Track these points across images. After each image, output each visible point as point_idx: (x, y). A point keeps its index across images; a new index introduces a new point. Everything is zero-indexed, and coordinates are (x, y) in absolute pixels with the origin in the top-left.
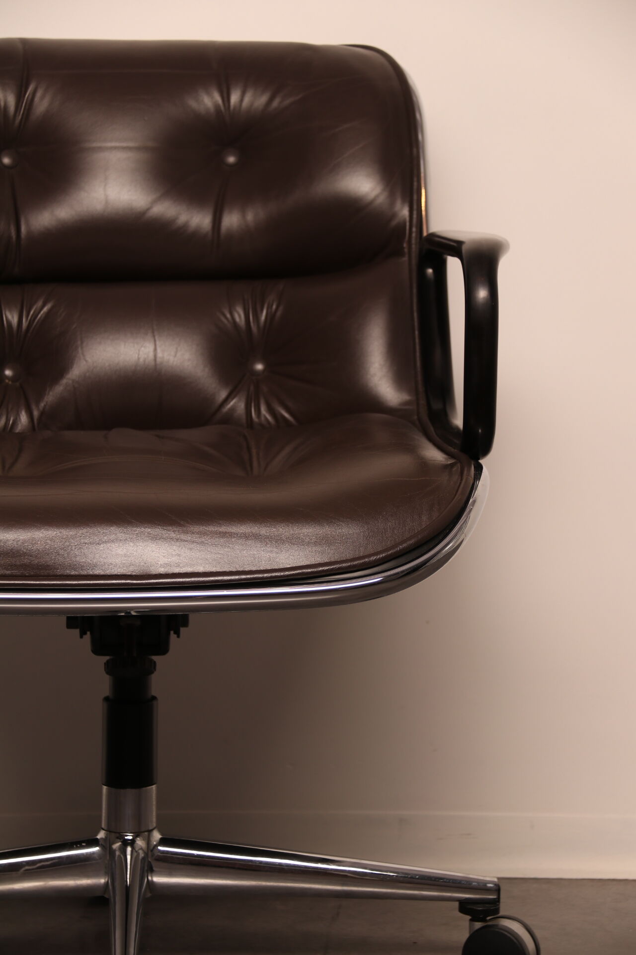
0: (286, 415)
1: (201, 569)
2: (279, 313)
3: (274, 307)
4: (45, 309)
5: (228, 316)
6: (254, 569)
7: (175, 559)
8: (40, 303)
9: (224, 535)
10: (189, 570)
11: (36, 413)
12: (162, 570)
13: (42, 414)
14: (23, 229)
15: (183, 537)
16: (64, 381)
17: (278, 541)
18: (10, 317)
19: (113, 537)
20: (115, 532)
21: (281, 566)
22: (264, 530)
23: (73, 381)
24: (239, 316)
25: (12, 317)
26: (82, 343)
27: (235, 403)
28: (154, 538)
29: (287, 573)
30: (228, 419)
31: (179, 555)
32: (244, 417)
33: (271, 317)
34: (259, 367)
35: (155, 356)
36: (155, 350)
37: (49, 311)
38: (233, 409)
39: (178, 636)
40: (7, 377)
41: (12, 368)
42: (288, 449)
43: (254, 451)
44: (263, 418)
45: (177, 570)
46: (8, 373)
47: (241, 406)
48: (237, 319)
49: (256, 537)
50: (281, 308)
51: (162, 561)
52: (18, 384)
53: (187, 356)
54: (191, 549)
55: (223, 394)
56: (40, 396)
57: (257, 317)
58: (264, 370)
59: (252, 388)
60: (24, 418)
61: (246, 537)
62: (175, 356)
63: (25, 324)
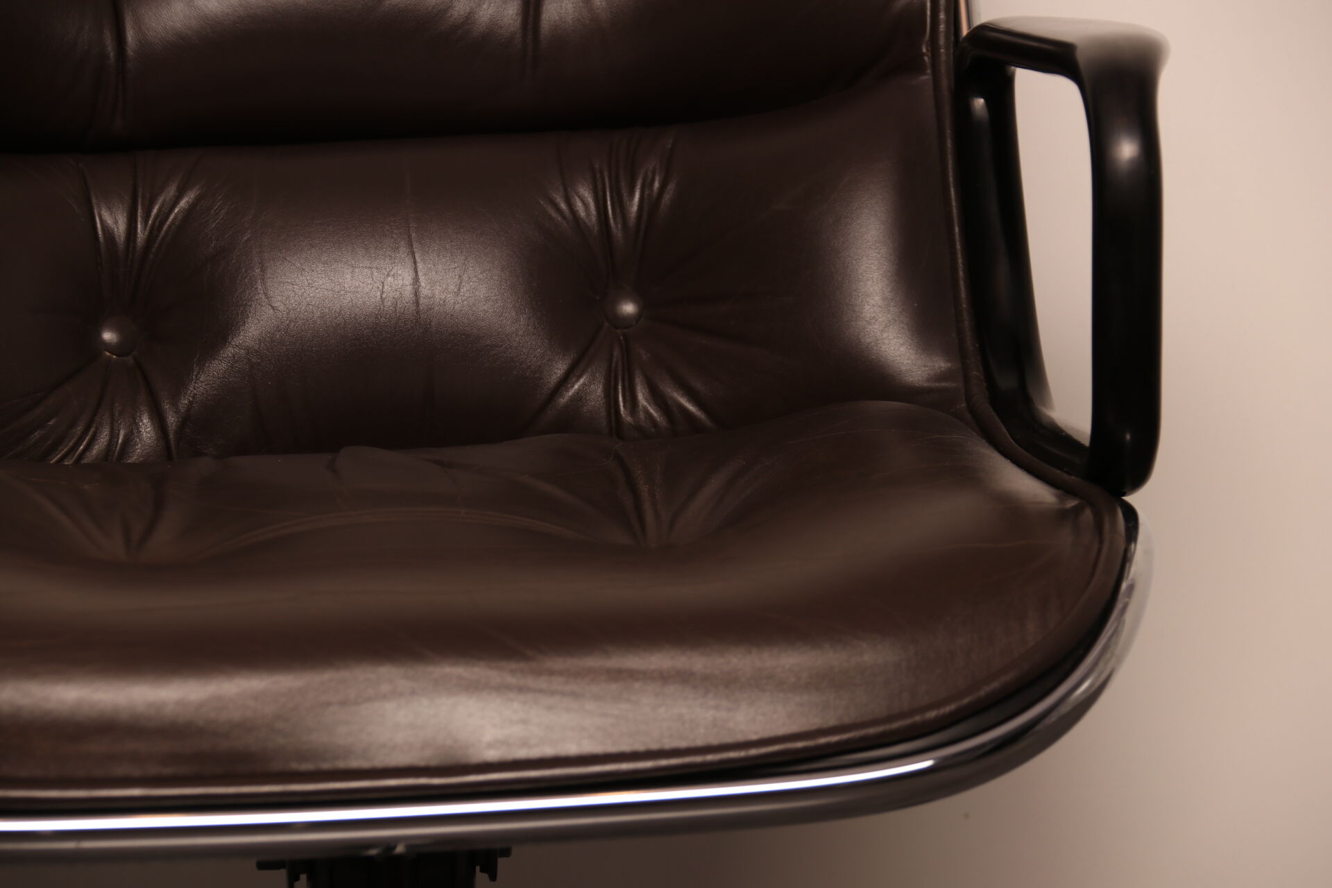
0: (691, 407)
1: (572, 749)
2: (667, 197)
3: (657, 185)
4: (183, 203)
5: (563, 206)
6: (683, 744)
7: (517, 731)
8: (171, 191)
9: (617, 675)
10: (548, 751)
11: (172, 420)
12: (492, 755)
13: (185, 421)
14: (130, 35)
15: (530, 681)
16: (229, 351)
17: (728, 684)
18: (109, 221)
19: (385, 688)
20: (388, 675)
21: (740, 738)
22: (697, 662)
23: (248, 350)
24: (584, 202)
25: (113, 220)
26: (263, 271)
27: (584, 384)
28: (473, 688)
29: (753, 752)
30: (571, 421)
31: (524, 722)
32: (603, 413)
33: (650, 206)
34: (629, 308)
35: (416, 293)
36: (416, 280)
37: (192, 207)
38: (579, 398)
39: (493, 877)
40: (107, 346)
41: (113, 328)
42: (715, 484)
43: (644, 489)
44: (642, 415)
45: (522, 753)
46: (108, 336)
47: (597, 391)
48: (582, 213)
49: (684, 678)
50: (671, 187)
51: (490, 735)
52: (129, 360)
53: (482, 292)
54: (549, 708)
55: (559, 368)
56: (179, 384)
57: (620, 206)
58: (638, 317)
59: (616, 353)
60: (147, 428)
61: (664, 677)
62: (457, 294)
63: (141, 234)
